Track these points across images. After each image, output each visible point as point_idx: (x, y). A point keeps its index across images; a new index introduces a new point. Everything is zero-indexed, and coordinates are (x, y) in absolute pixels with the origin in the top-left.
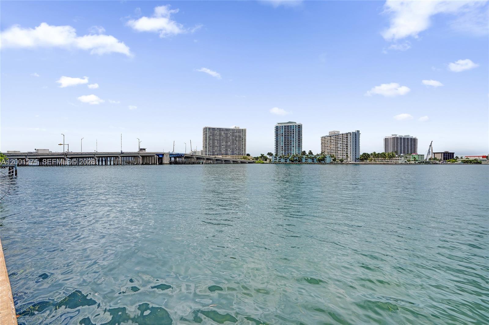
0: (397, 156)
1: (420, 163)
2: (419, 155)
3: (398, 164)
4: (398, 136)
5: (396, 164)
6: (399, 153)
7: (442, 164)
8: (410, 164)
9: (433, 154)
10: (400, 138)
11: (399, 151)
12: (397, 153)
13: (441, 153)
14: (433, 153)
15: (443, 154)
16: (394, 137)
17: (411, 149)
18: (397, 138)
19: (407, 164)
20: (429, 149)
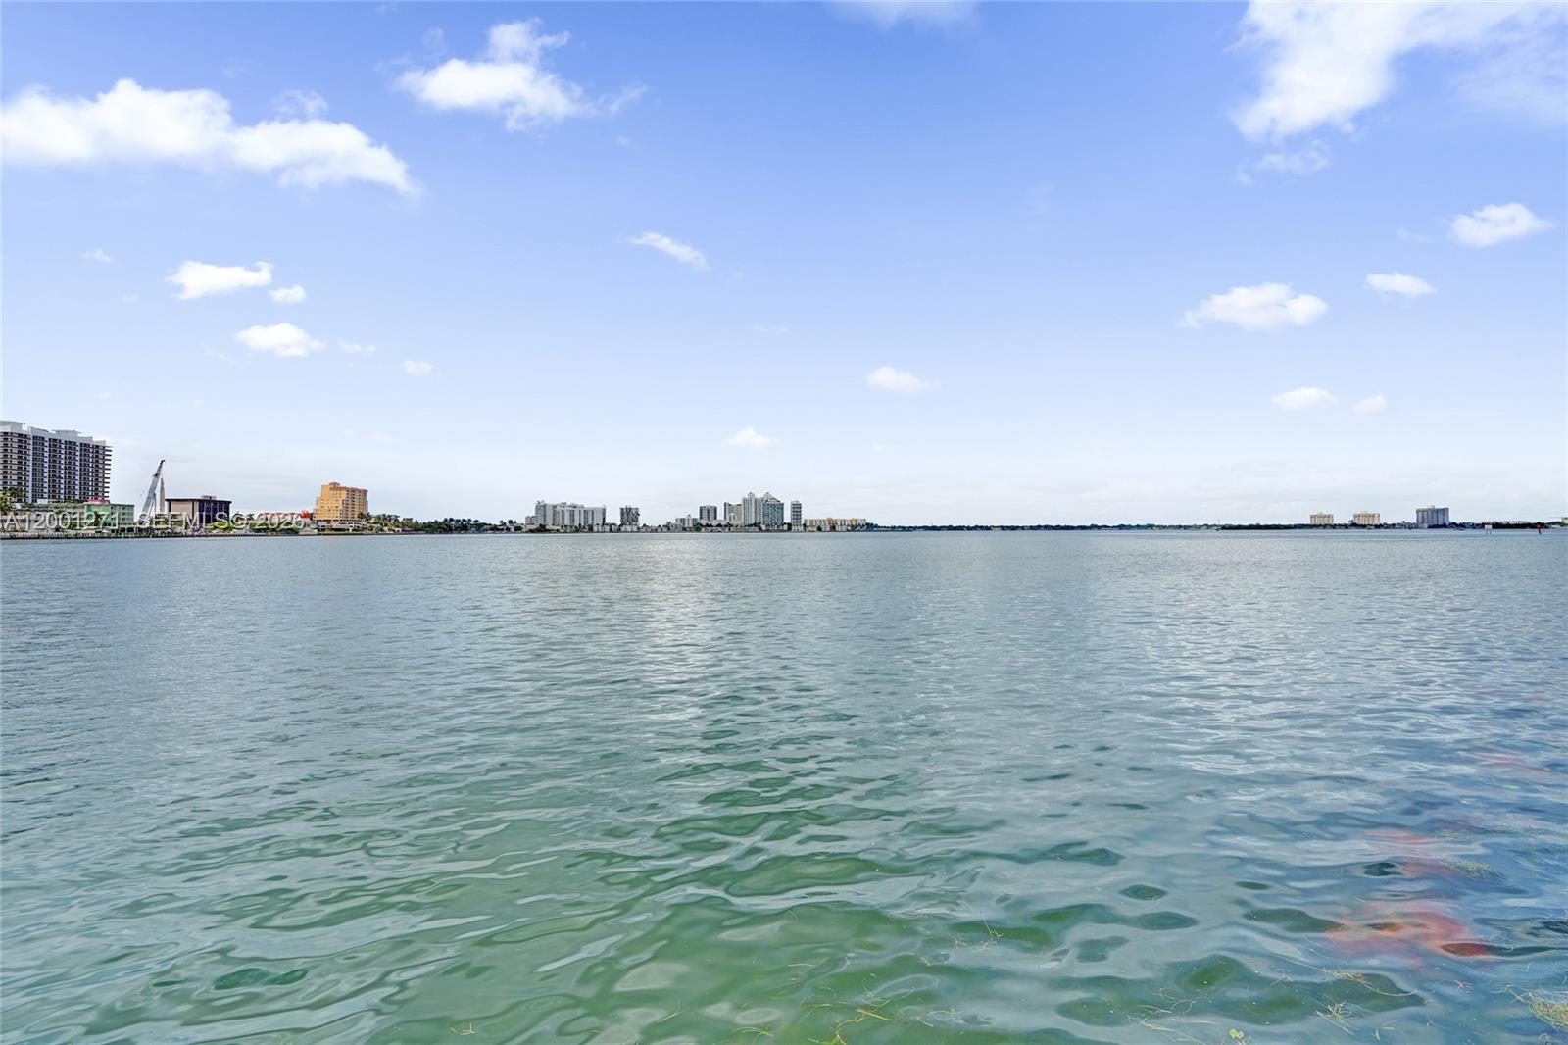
0: (18, 506)
1: (119, 533)
2: (113, 506)
3: (24, 538)
4: (25, 429)
5: (11, 538)
6: (30, 495)
7: (193, 536)
8: (77, 537)
9: (166, 503)
10: (35, 438)
11: (30, 489)
12: (17, 493)
13: (193, 501)
14: (167, 500)
15: (197, 505)
16: (8, 429)
17: (84, 484)
18: (20, 435)
19: (66, 537)
20: (153, 489)
